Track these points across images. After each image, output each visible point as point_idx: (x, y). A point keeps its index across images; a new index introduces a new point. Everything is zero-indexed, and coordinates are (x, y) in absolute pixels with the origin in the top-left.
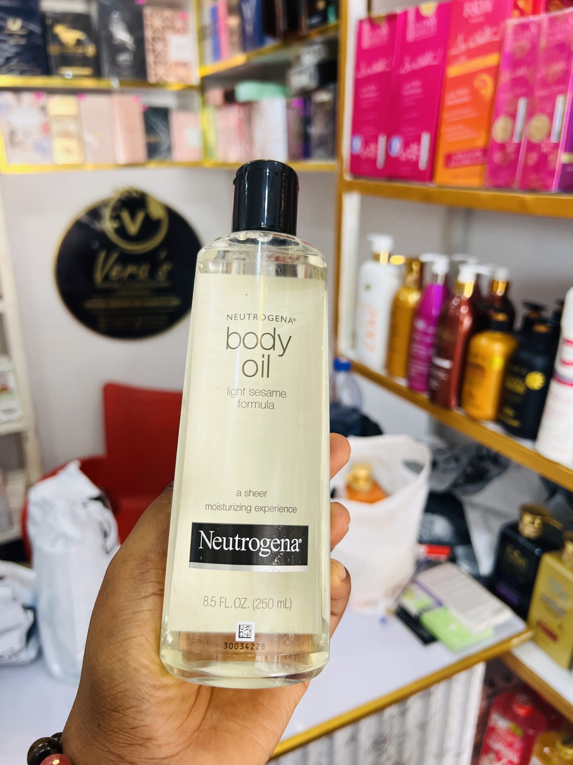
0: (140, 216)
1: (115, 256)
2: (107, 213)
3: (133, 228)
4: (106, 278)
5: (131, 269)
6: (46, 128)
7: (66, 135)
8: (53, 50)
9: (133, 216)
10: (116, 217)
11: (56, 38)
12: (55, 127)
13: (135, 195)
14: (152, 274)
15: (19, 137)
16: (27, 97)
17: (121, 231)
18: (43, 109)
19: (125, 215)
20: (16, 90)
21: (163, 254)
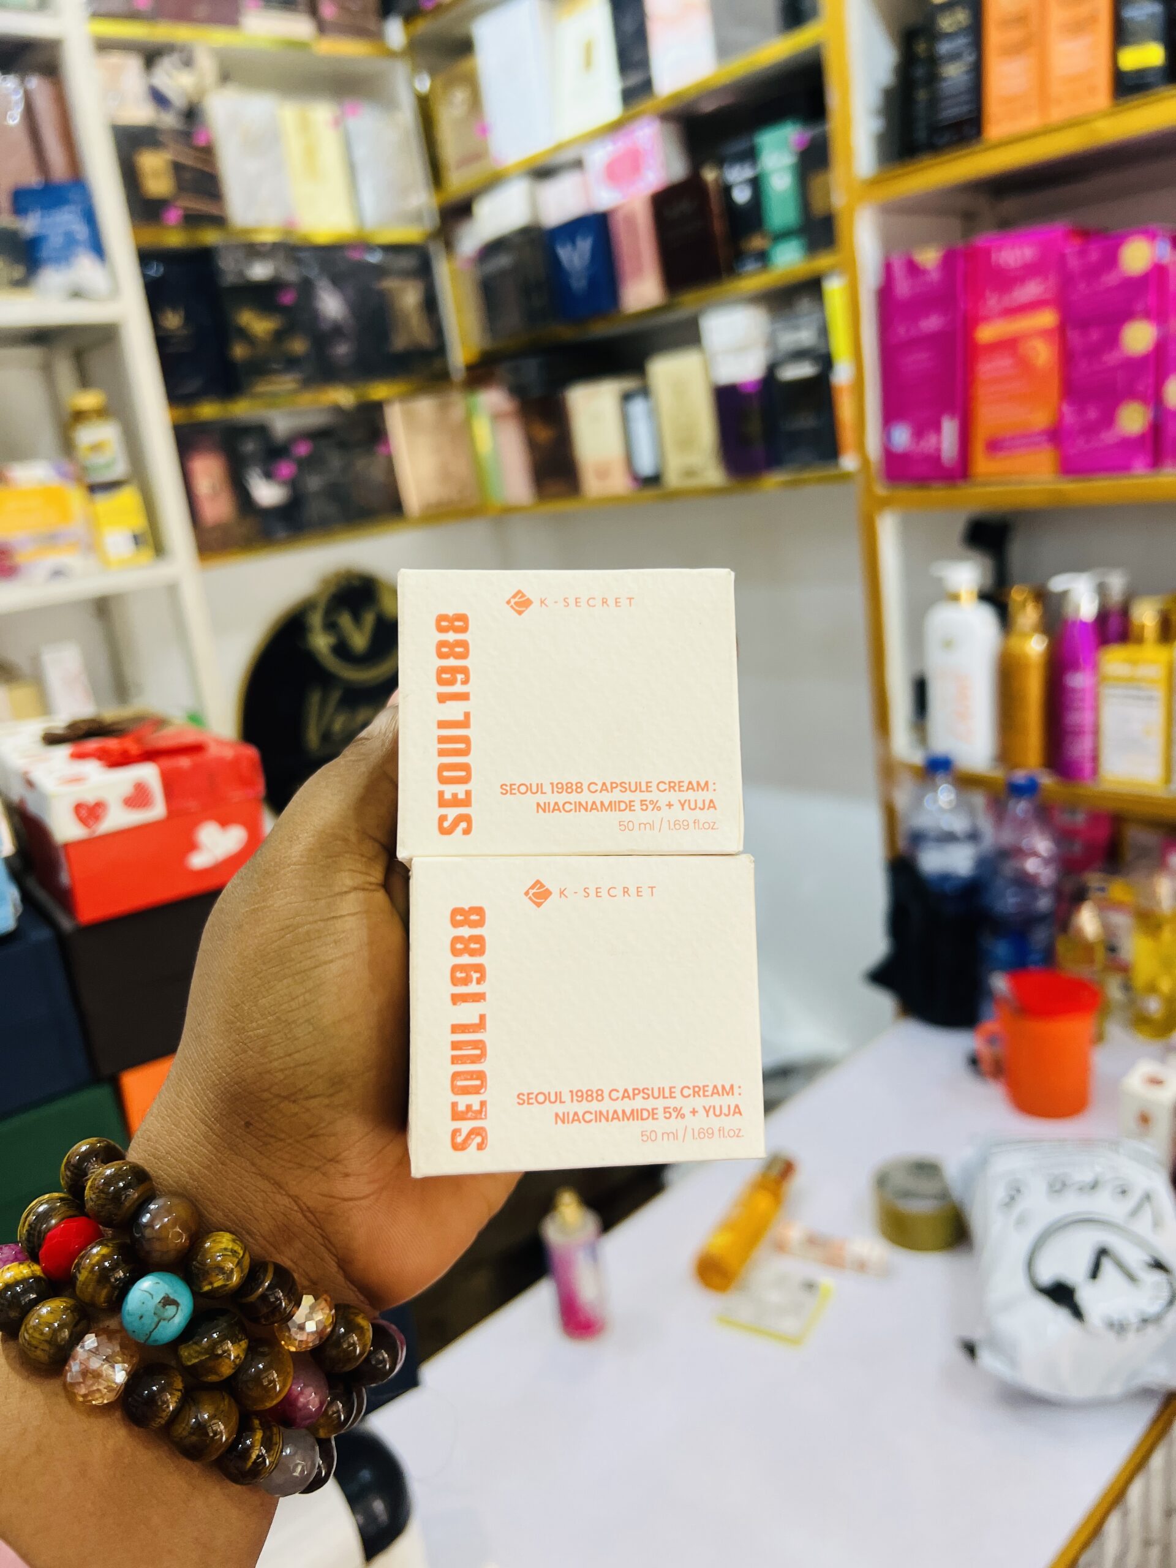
0: (369, 619)
1: (336, 695)
2: (316, 620)
3: (359, 641)
4: (327, 737)
5: (362, 715)
8: (239, 351)
9: (357, 618)
10: (331, 626)
11: (243, 334)
13: (356, 583)
17: (342, 649)
19: (345, 620)
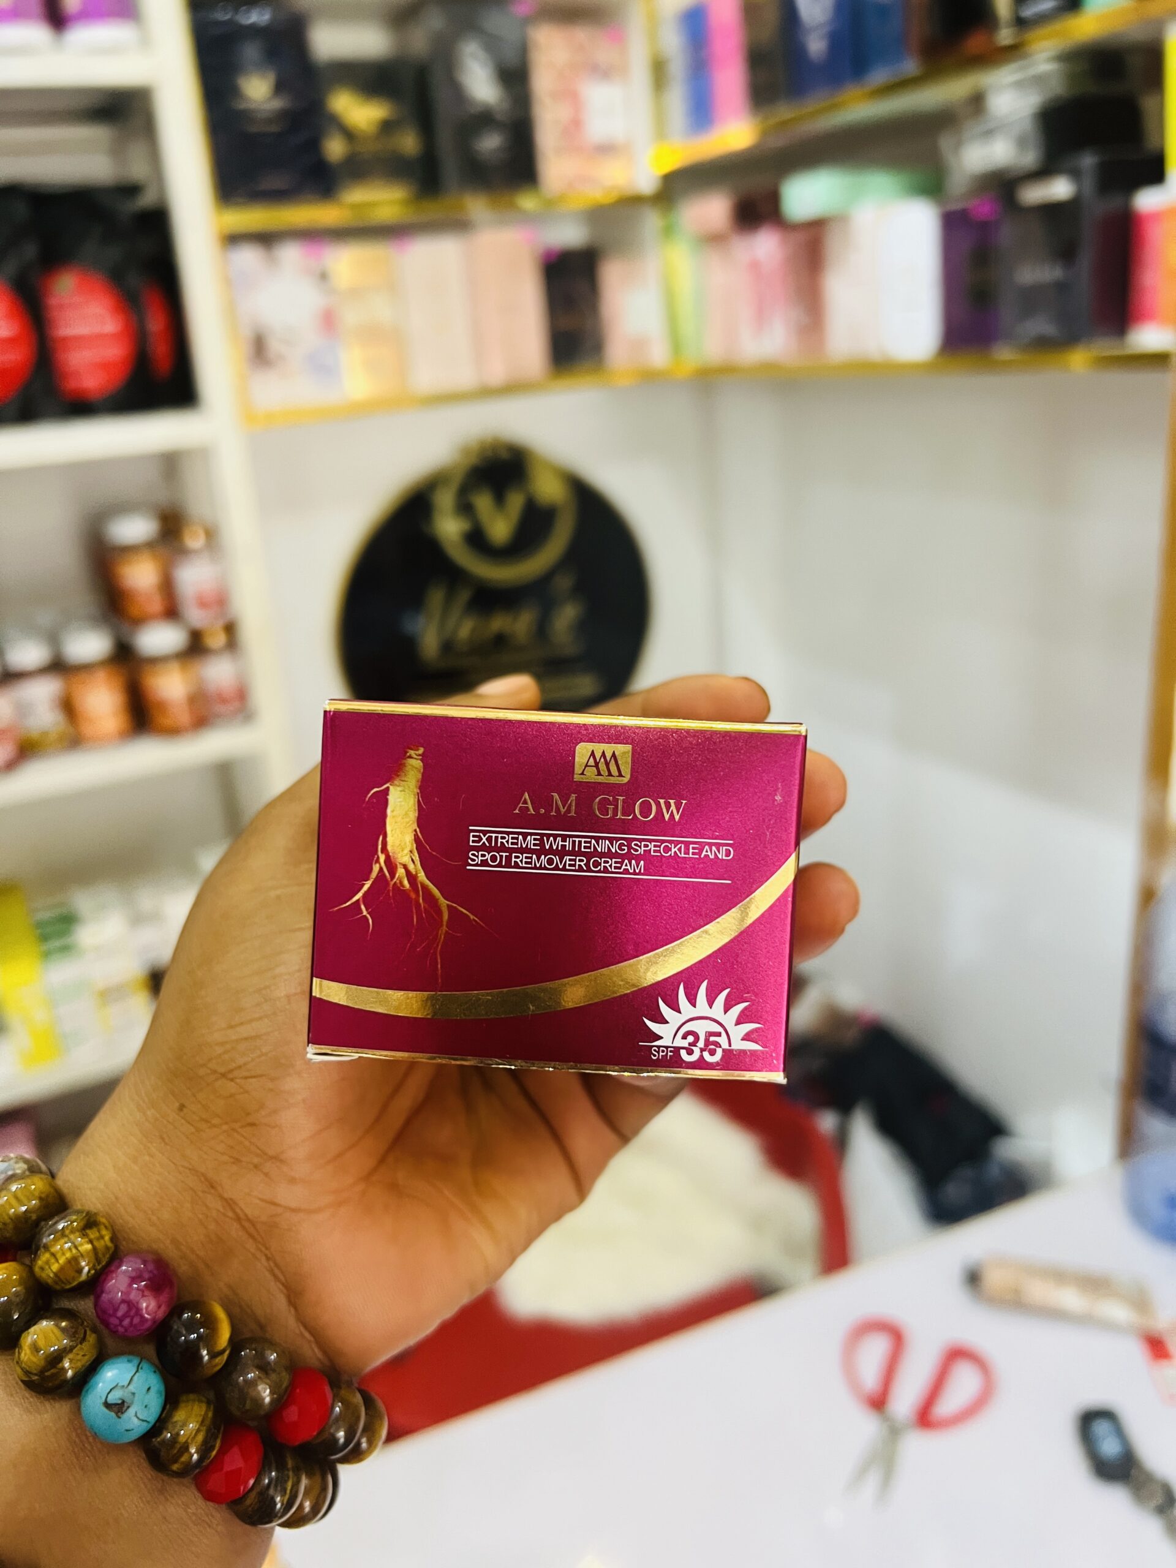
0: (516, 502)
1: (464, 596)
2: (445, 500)
3: (500, 529)
4: (447, 647)
5: (499, 623)
6: (329, 321)
7: (372, 334)
8: (334, 147)
9: (500, 501)
10: (465, 508)
12: (351, 317)
13: (505, 455)
14: (542, 630)
15: (274, 346)
16: (291, 254)
17: (476, 539)
18: (324, 276)
19: (483, 502)
20: (266, 239)
21: (564, 583)
